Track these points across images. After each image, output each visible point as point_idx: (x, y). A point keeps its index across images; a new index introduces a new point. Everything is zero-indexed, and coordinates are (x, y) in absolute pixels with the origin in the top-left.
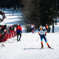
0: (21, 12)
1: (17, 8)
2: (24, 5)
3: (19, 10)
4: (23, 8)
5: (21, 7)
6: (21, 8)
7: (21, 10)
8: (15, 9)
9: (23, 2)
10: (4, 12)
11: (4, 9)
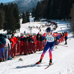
0: (70, 22)
1: (66, 20)
2: (72, 17)
3: (68, 21)
4: (71, 19)
5: (69, 18)
6: (70, 20)
7: (69, 21)
8: (65, 20)
9: (70, 15)
10: (57, 23)
11: (57, 21)
